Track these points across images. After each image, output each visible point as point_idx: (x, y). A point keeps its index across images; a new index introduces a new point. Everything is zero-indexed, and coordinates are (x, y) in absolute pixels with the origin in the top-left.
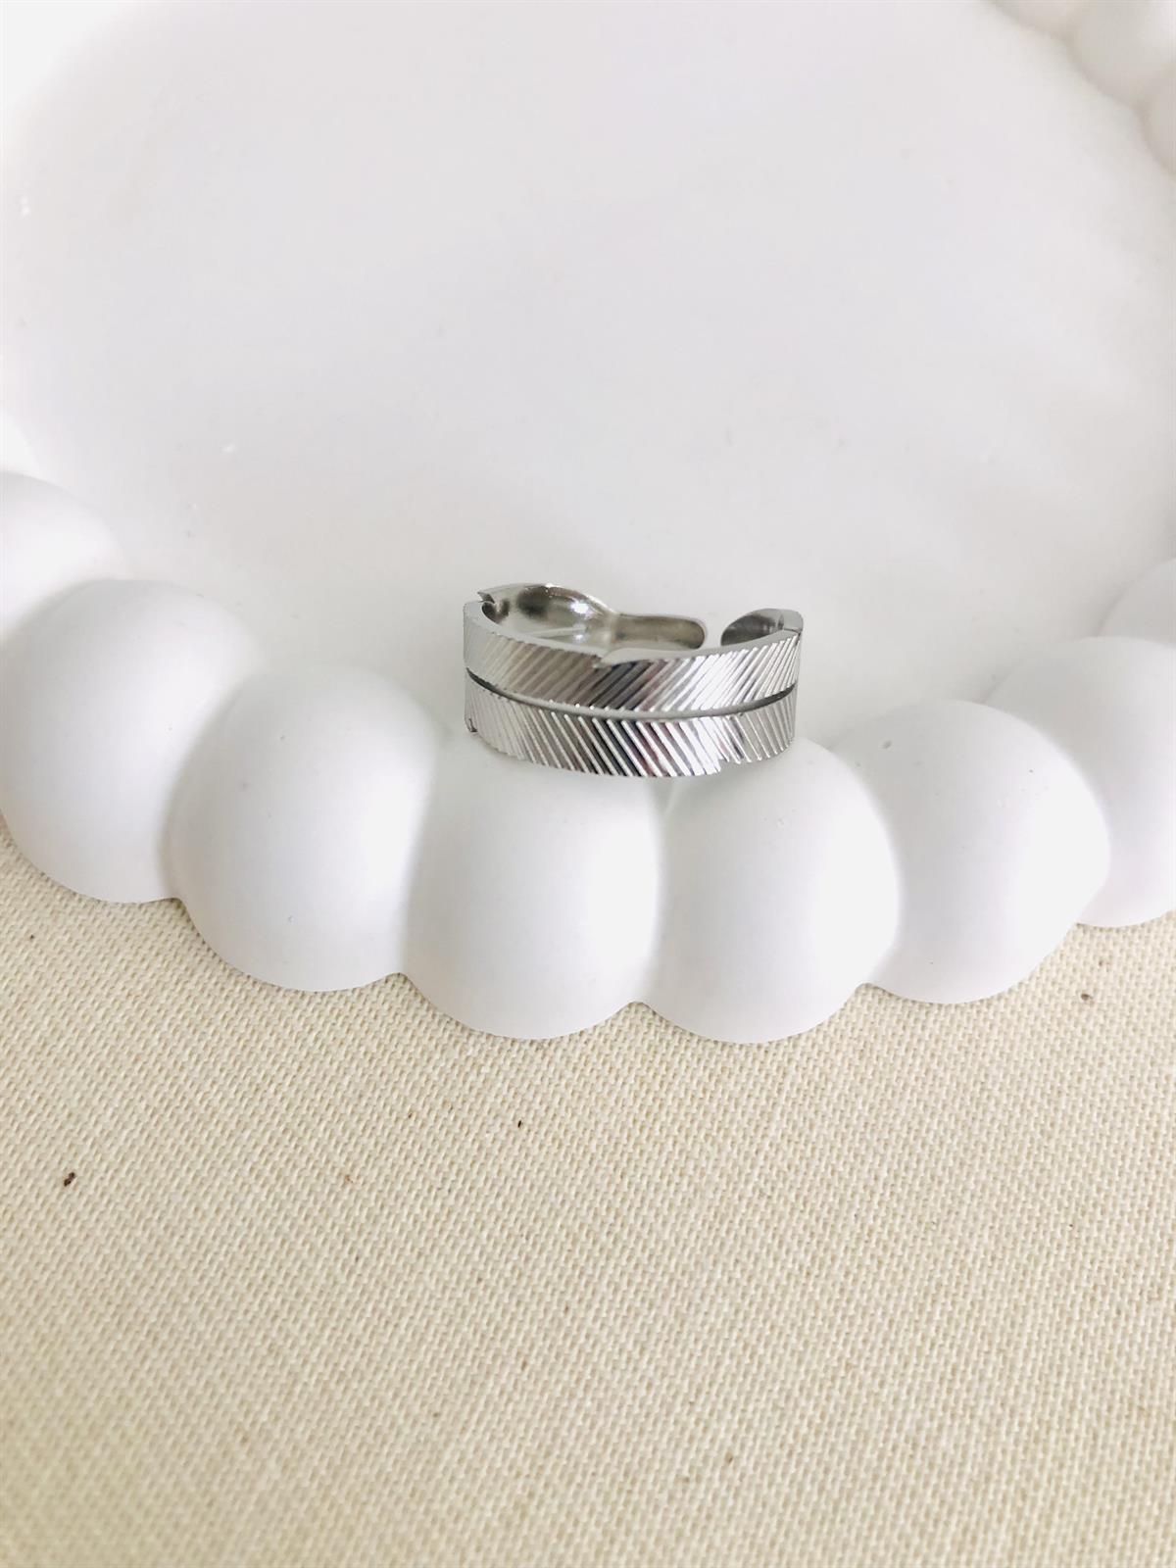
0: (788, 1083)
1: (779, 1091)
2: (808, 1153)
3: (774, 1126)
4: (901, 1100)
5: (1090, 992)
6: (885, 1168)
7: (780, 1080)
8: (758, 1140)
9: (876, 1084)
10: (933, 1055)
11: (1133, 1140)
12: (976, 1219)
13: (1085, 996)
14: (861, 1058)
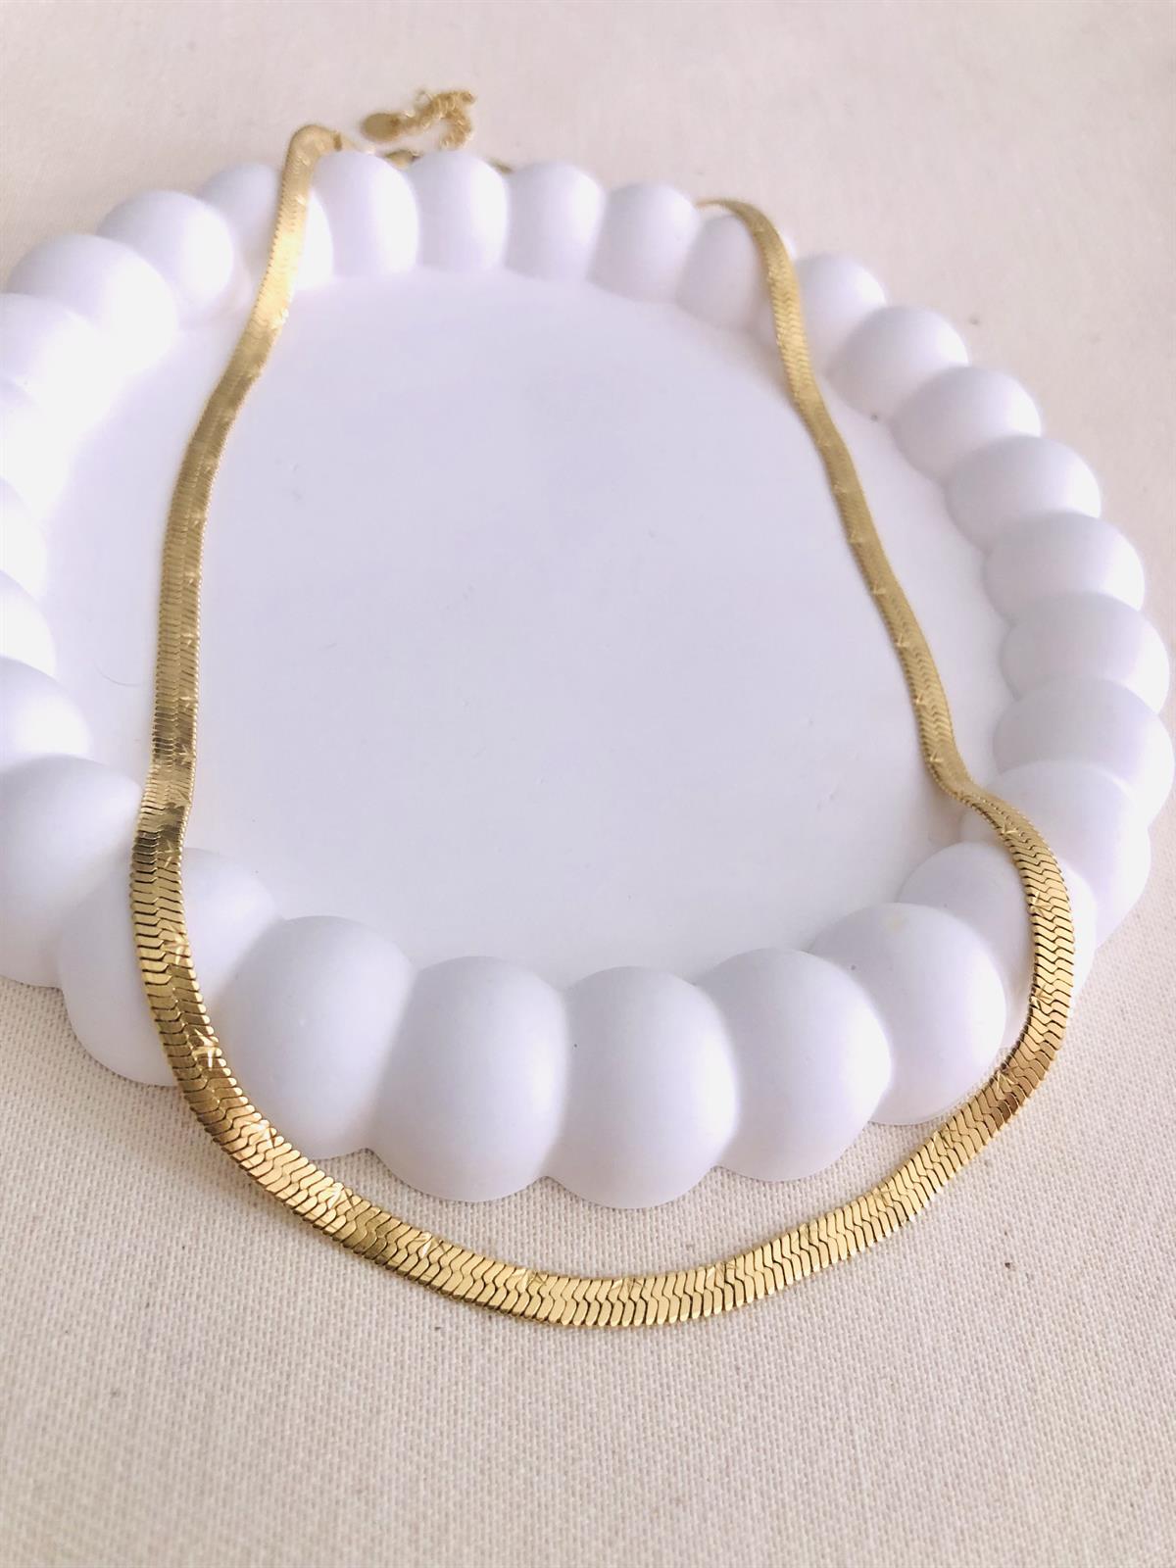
0: (857, 1437)
1: (854, 1447)
2: (895, 1489)
3: (863, 1477)
4: (933, 1411)
5: (1011, 1261)
6: (948, 1473)
7: (851, 1438)
8: (859, 1497)
9: (912, 1407)
10: (937, 1364)
11: (1085, 1365)
12: (1020, 1483)
13: (1007, 1265)
14: (894, 1392)
